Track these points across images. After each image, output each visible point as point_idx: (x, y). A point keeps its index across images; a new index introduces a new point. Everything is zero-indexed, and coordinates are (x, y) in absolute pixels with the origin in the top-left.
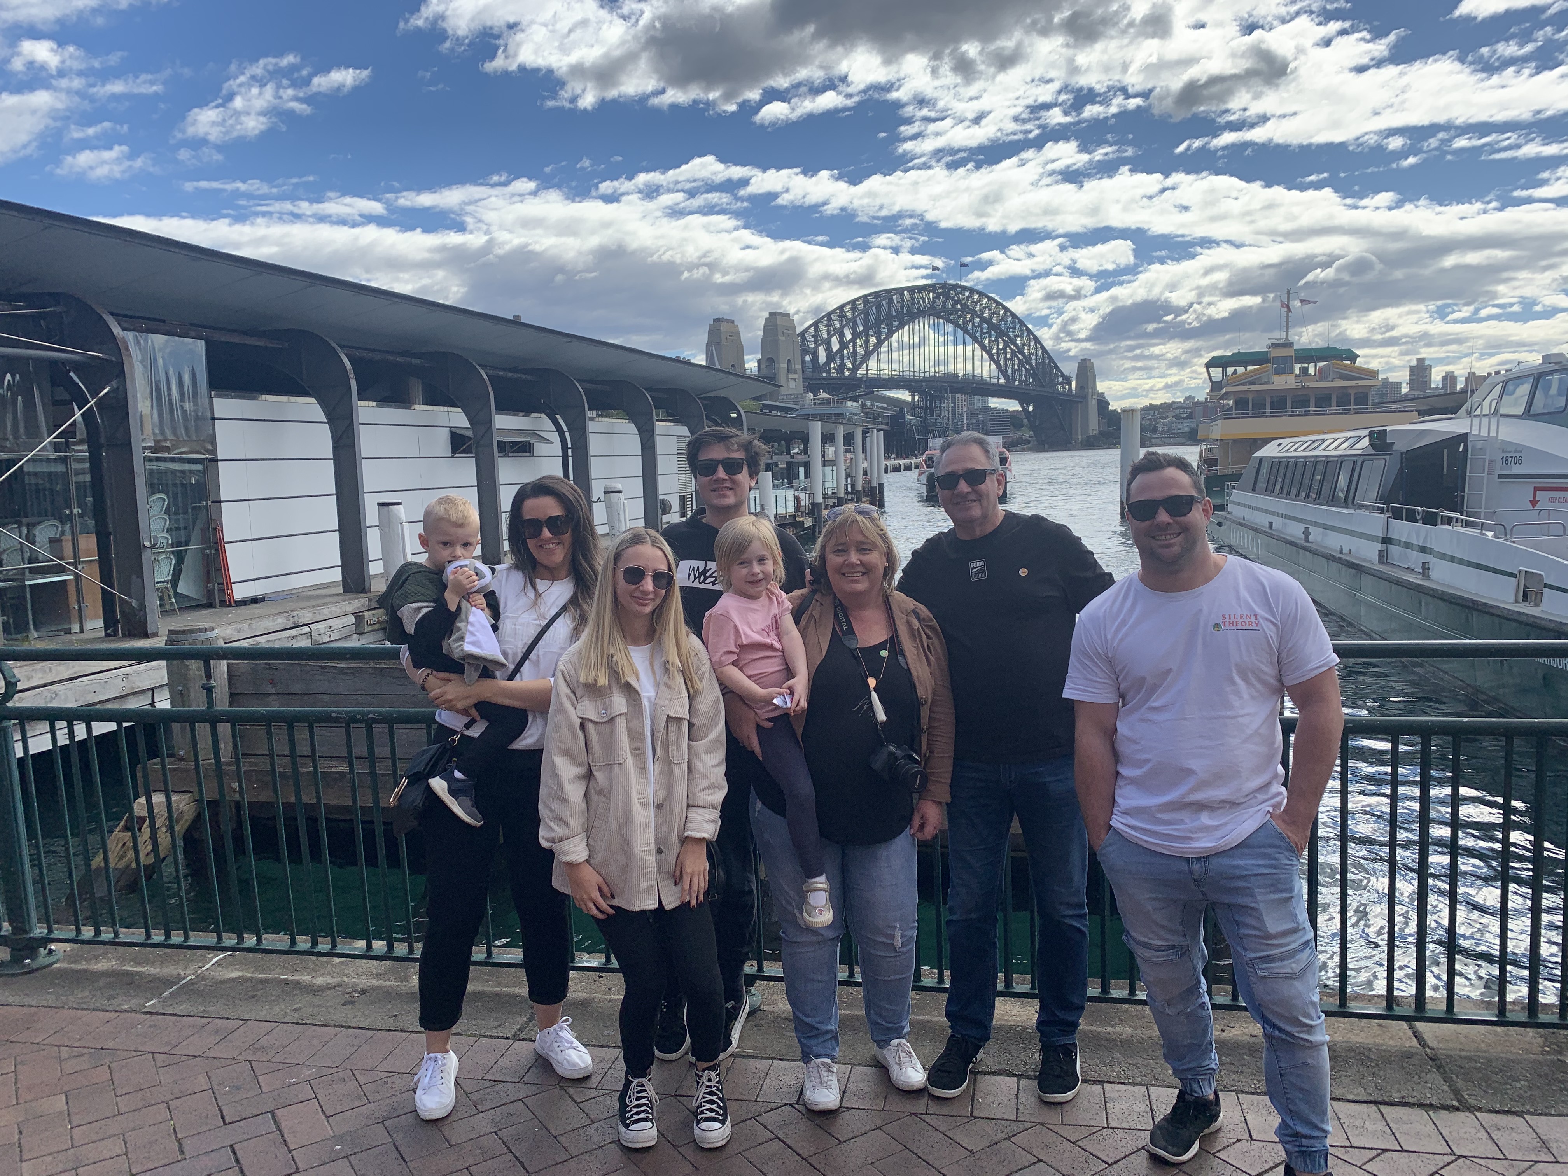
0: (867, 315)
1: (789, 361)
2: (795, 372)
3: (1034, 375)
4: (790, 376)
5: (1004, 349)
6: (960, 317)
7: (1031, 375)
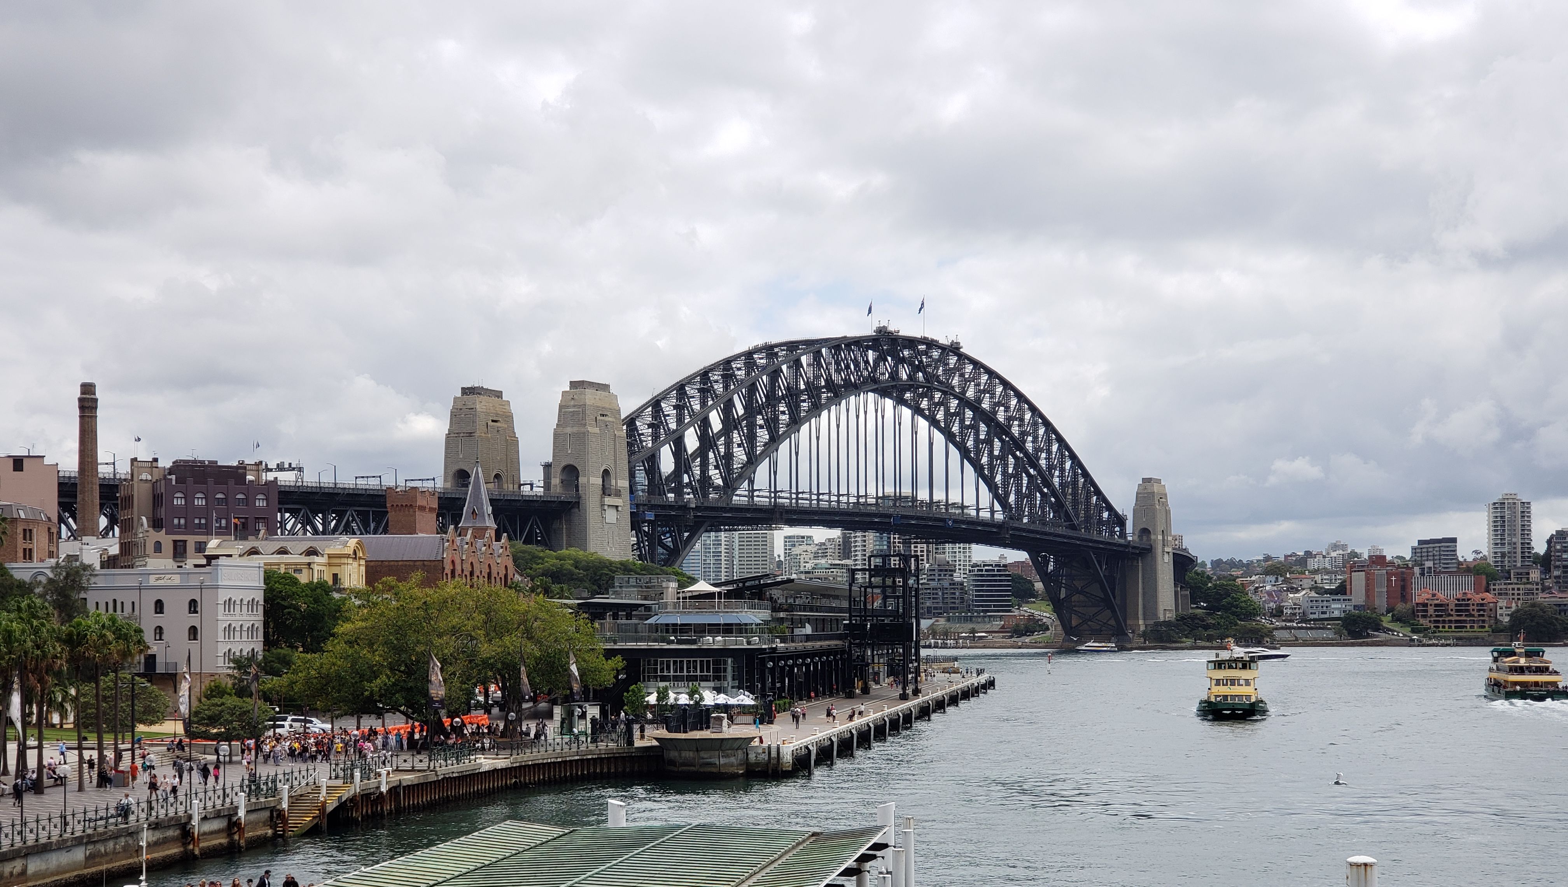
0: (752, 389)
1: (606, 473)
2: (618, 494)
3: (1058, 507)
4: (608, 500)
5: (1003, 457)
6: (923, 396)
7: (1052, 506)
